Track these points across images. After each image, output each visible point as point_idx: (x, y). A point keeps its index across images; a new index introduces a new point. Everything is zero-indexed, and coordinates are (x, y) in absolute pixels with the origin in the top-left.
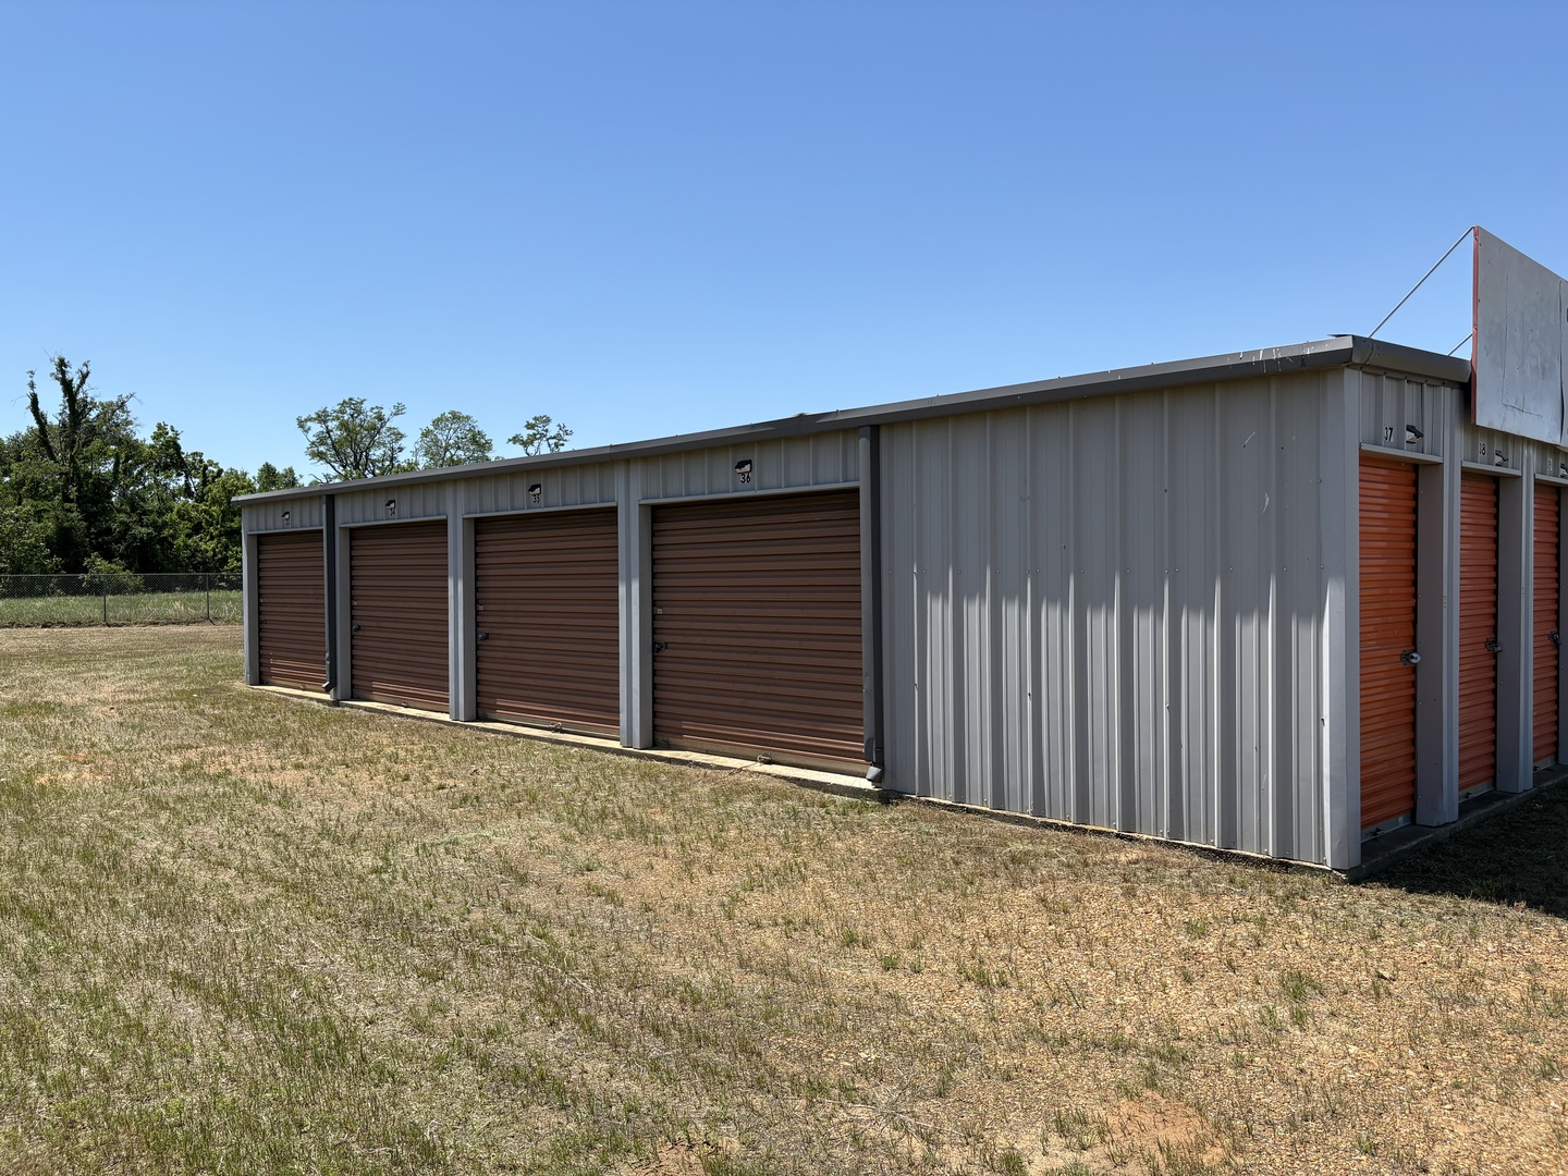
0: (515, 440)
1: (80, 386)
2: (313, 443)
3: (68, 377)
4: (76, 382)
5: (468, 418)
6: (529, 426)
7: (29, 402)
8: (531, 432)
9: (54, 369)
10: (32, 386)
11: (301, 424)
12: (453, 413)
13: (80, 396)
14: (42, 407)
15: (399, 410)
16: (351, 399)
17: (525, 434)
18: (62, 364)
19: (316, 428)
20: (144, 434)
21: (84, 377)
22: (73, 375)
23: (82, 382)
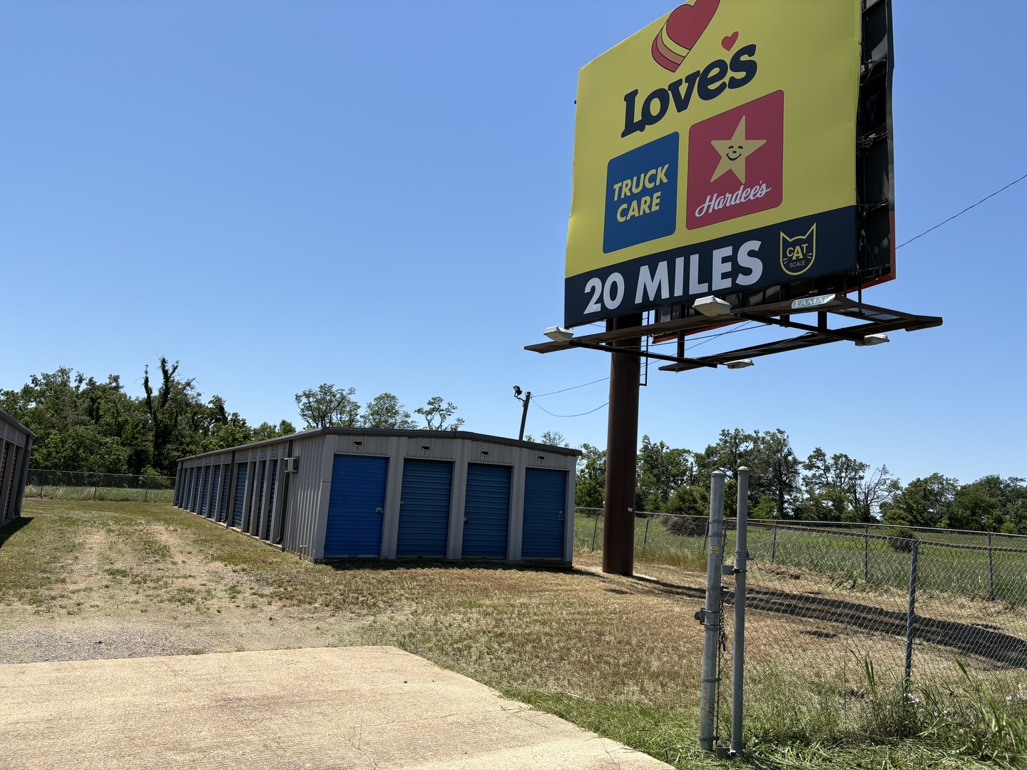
0: (419, 411)
1: (172, 373)
2: (302, 409)
3: (167, 368)
4: (170, 372)
5: (394, 397)
6: (430, 403)
7: (143, 381)
8: (432, 407)
9: (160, 364)
10: (146, 372)
11: (298, 398)
12: (386, 394)
13: (172, 379)
14: (150, 384)
15: (352, 391)
16: (325, 384)
17: (427, 408)
18: (164, 362)
19: (304, 400)
20: (205, 400)
21: (175, 368)
22: (169, 368)
23: (174, 371)
